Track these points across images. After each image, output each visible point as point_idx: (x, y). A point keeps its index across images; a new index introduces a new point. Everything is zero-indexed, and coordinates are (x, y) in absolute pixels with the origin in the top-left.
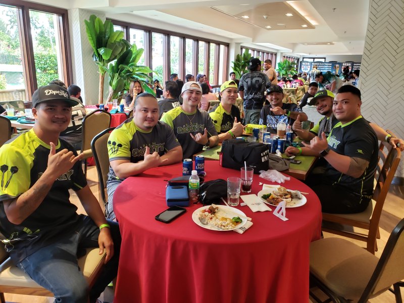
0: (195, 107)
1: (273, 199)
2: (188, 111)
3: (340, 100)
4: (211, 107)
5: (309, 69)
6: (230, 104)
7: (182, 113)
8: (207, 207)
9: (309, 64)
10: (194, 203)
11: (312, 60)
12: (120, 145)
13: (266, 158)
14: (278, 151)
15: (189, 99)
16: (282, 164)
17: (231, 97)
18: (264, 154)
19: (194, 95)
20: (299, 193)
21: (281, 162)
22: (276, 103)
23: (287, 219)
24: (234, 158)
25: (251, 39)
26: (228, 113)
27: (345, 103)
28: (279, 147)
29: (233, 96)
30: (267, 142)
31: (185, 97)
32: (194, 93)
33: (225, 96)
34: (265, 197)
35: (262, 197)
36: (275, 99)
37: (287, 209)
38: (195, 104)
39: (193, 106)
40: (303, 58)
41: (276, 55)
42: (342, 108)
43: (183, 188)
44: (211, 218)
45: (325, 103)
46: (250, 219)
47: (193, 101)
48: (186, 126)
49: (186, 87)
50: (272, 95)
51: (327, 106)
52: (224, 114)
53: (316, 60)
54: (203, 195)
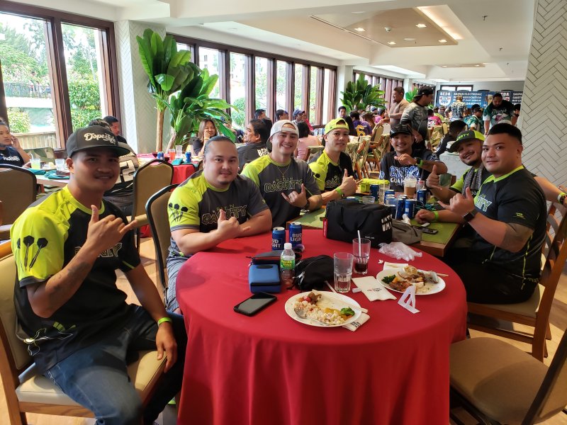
0: (290, 155)
1: (399, 282)
2: (279, 161)
3: (492, 144)
4: (311, 155)
5: (449, 101)
6: (338, 152)
7: (271, 164)
8: (306, 294)
9: (449, 94)
10: (288, 289)
11: (453, 89)
12: (185, 209)
13: (388, 225)
14: (405, 216)
15: (281, 145)
16: (411, 234)
17: (339, 142)
18: (386, 220)
19: (287, 140)
20: (435, 275)
21: (409, 231)
22: (402, 149)
23: (417, 311)
24: (343, 226)
25: (367, 60)
26: (335, 164)
27: (500, 148)
28: (407, 210)
29: (343, 140)
30: (390, 203)
31: (275, 141)
32: (288, 136)
33: (330, 139)
34: (387, 280)
35: (383, 280)
36: (401, 143)
37: (417, 297)
38: (290, 151)
39: (286, 155)
40: (442, 86)
41: (403, 82)
42: (495, 155)
43: (272, 267)
44: (312, 310)
45: (471, 148)
46: (366, 311)
47: (286, 148)
48: (277, 182)
49: (276, 128)
50: (397, 138)
51: (475, 153)
52: (330, 165)
53: (459, 89)
54: (300, 277)
